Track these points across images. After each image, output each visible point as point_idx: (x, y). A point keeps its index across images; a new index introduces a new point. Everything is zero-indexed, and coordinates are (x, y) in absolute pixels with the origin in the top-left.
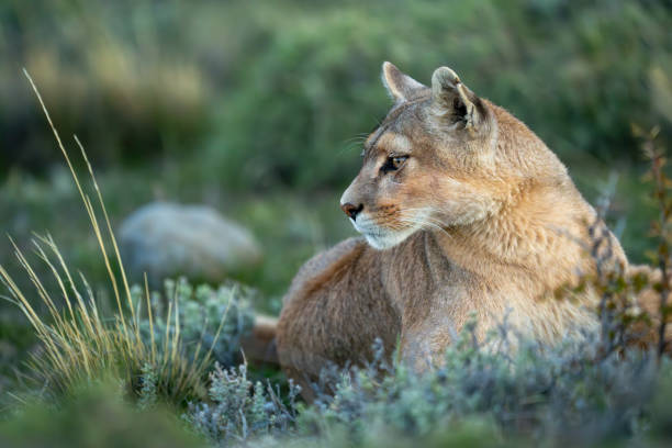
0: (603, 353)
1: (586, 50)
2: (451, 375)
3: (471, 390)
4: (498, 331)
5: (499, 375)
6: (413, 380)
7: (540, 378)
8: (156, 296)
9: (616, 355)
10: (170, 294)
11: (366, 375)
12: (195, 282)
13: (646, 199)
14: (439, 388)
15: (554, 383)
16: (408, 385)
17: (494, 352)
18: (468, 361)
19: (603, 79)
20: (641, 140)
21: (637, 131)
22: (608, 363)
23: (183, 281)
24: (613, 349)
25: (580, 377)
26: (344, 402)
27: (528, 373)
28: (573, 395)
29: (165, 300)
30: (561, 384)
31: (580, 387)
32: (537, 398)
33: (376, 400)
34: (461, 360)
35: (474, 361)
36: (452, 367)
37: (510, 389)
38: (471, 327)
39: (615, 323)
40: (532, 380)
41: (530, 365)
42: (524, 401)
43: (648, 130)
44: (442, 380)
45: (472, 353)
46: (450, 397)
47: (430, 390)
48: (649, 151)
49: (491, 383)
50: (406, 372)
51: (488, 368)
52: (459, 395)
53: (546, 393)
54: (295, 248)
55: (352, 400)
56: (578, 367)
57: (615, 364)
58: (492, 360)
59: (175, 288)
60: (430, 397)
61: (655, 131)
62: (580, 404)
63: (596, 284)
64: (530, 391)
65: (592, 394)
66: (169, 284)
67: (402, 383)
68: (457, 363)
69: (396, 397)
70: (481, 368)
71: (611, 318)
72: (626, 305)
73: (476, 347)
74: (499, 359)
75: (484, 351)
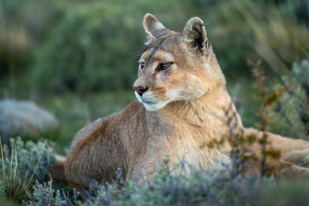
0: (234, 175)
1: (223, 21)
2: (156, 187)
3: (166, 194)
4: (180, 164)
5: (180, 187)
6: (137, 189)
7: (201, 188)
8: (5, 146)
9: (240, 176)
10: (12, 145)
11: (113, 187)
12: (25, 139)
13: (255, 97)
14: (150, 193)
15: (208, 191)
16: (135, 192)
17: (178, 175)
18: (164, 179)
19: (232, 36)
20: (252, 67)
21: (250, 62)
22: (235, 181)
23: (19, 138)
24: (238, 173)
25: (221, 188)
26: (102, 200)
27: (195, 185)
28: (218, 196)
29: (10, 148)
30: (212, 191)
31: (222, 192)
32: (200, 198)
33: (118, 199)
34: (161, 178)
35: (168, 179)
36: (156, 183)
37: (186, 193)
38: (166, 162)
39: (239, 160)
40: (197, 189)
41: (196, 182)
42: (193, 199)
43: (255, 62)
44: (152, 189)
45: (167, 175)
46: (156, 198)
47: (146, 194)
48: (256, 72)
49: (177, 190)
50: (134, 185)
51: (175, 183)
52: (160, 197)
53: (204, 195)
54: (76, 122)
55: (106, 199)
56: (220, 182)
57: (240, 181)
58: (177, 179)
59: (15, 142)
60: (146, 198)
61: (259, 62)
62: (222, 201)
64: (196, 195)
65: (227, 196)
66: (12, 140)
67: (131, 191)
68: (159, 180)
69: (128, 197)
70: (171, 183)
71: (237, 158)
72: (246, 151)
73: (169, 172)
74: (181, 178)
75: (173, 174)
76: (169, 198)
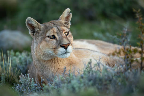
0: (126, 70)
2: (84, 76)
3: (90, 80)
4: (98, 64)
5: (97, 76)
6: (75, 77)
7: (109, 77)
9: (129, 71)
11: (62, 76)
12: (15, 51)
13: (137, 28)
14: (81, 80)
15: (112, 78)
16: (73, 79)
17: (96, 70)
18: (89, 72)
20: (136, 13)
21: (134, 10)
22: (127, 73)
23: (12, 51)
24: (128, 69)
25: (119, 77)
26: (56, 83)
27: (105, 76)
28: (118, 81)
30: (114, 78)
31: (119, 79)
32: (108, 82)
33: (64, 83)
34: (87, 72)
35: (91, 72)
36: (85, 74)
37: (101, 80)
38: (90, 63)
39: (129, 62)
40: (106, 77)
41: (106, 73)
42: (104, 83)
43: (137, 10)
44: (82, 77)
46: (84, 82)
47: (79, 80)
48: (138, 16)
49: (96, 78)
50: (73, 75)
51: (94, 74)
52: (87, 81)
53: (110, 81)
55: (58, 83)
56: (119, 74)
57: (129, 73)
58: (96, 72)
59: (10, 53)
60: (79, 82)
61: (139, 10)
62: (119, 84)
63: (124, 52)
64: (106, 80)
65: (123, 81)
66: (8, 52)
67: (71, 78)
69: (70, 82)
70: (93, 74)
71: (127, 61)
72: (132, 57)
73: (91, 69)
74: (98, 72)
75: (94, 69)
76: (92, 82)
